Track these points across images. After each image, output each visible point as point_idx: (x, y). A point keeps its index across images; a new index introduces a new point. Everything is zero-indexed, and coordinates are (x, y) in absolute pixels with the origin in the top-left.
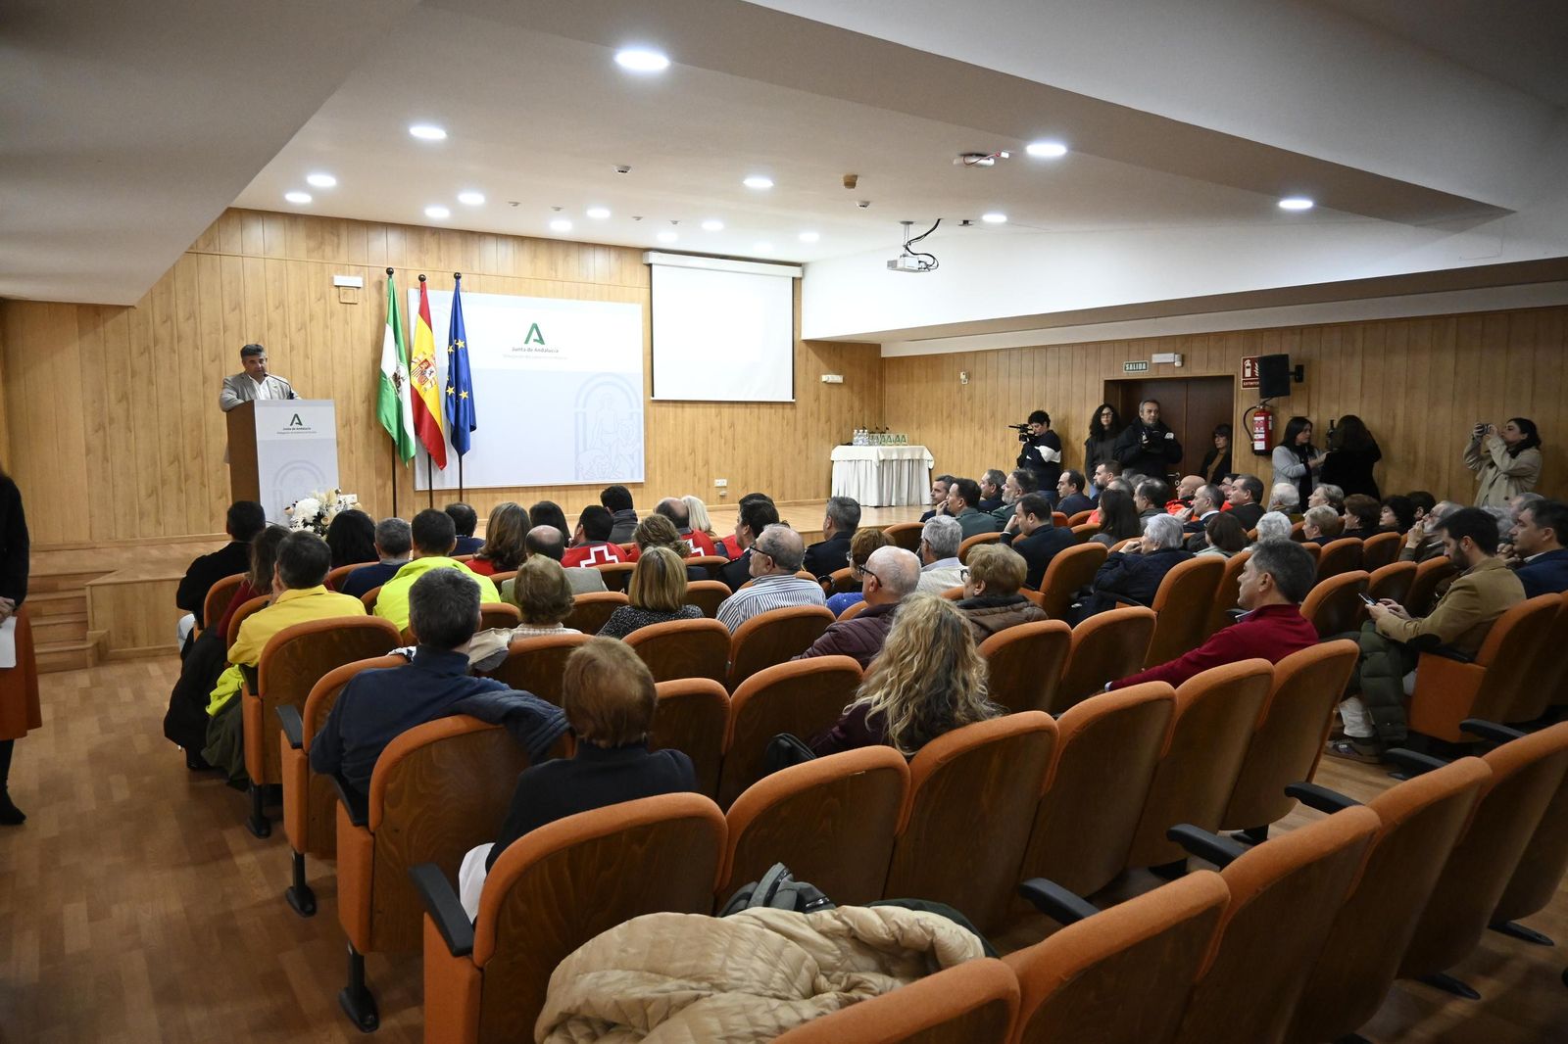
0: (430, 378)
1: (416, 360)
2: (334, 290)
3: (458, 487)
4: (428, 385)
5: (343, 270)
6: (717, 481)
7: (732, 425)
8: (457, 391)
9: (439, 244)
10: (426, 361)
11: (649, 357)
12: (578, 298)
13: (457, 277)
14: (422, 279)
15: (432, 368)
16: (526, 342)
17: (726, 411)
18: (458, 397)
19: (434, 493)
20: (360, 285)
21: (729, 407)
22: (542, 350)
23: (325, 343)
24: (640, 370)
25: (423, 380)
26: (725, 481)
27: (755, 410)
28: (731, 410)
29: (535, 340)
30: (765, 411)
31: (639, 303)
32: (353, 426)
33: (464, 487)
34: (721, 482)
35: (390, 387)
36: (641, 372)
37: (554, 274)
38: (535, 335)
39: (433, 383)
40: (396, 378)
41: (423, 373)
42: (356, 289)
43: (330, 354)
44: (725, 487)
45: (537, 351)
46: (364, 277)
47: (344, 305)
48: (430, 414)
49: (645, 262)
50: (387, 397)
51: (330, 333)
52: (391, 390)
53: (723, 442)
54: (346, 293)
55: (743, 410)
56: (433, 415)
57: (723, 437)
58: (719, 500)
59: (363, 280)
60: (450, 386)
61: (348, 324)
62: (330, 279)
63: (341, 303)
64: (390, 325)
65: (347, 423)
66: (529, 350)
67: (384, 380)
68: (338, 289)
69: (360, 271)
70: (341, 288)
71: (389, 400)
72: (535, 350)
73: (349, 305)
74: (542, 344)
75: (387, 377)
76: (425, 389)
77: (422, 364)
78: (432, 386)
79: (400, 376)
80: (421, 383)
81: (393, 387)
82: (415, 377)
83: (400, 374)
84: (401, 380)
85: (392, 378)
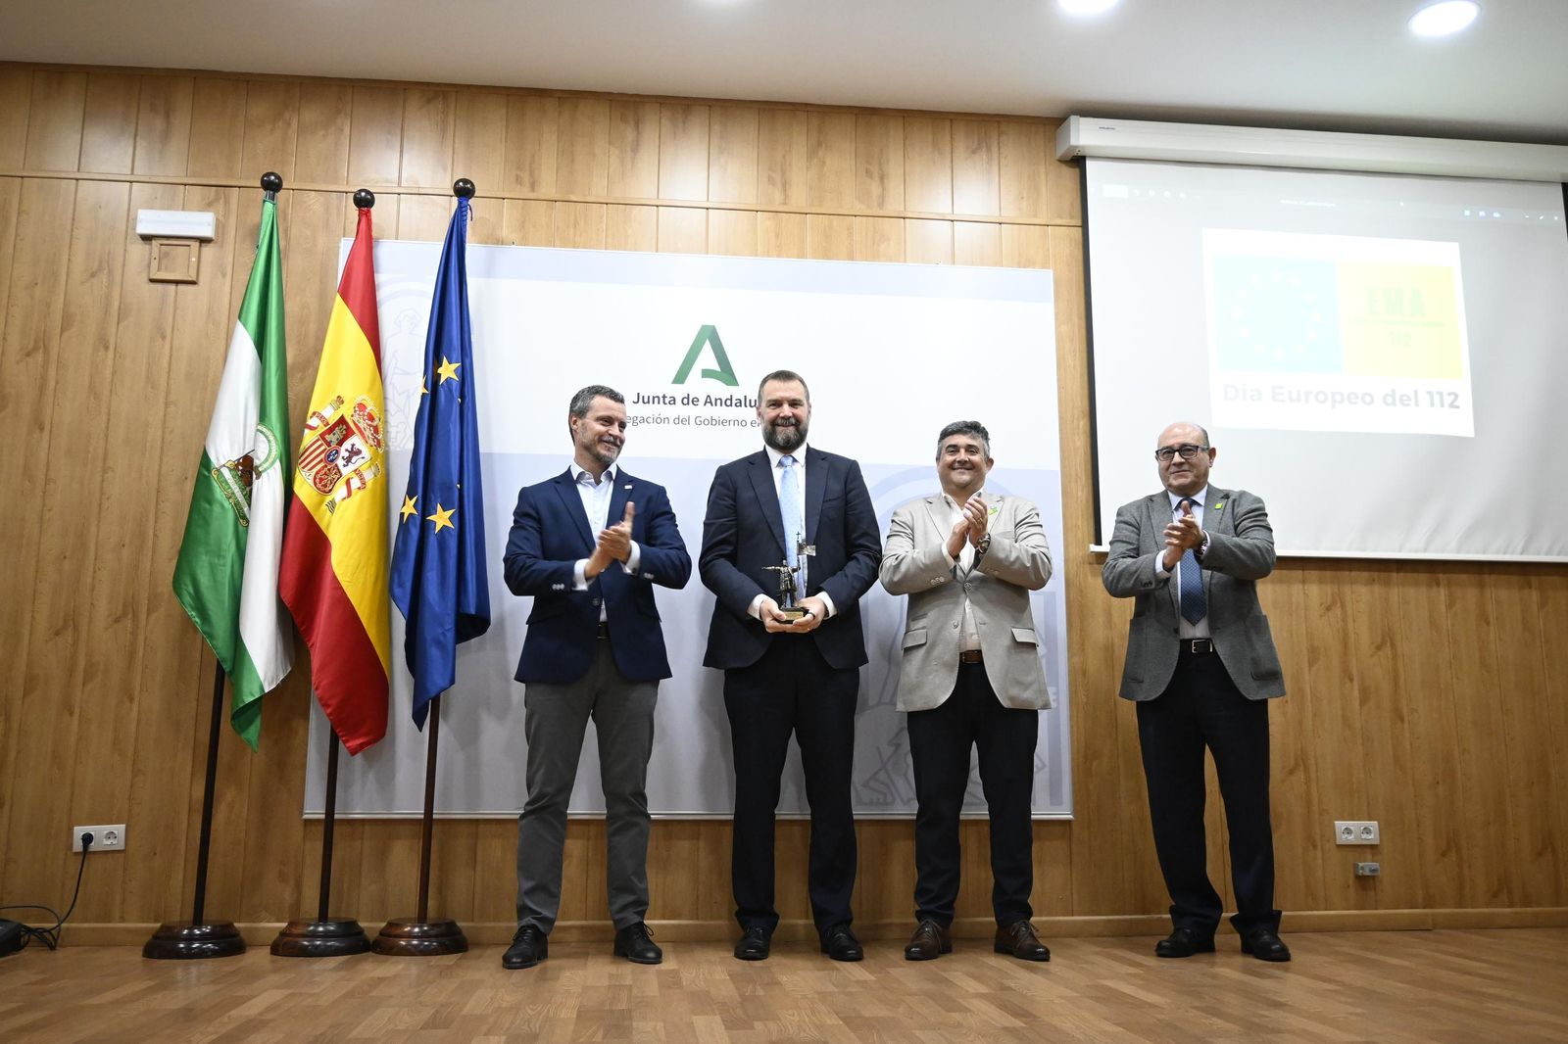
0: (346, 471)
1: (313, 422)
2: (138, 250)
3: (418, 811)
4: (340, 491)
5: (171, 194)
6: (1340, 825)
7: (1386, 639)
8: (425, 508)
9: (444, 121)
10: (342, 421)
11: (1083, 425)
12: (851, 257)
13: (464, 191)
14: (364, 202)
15: (356, 441)
16: (680, 378)
17: (1361, 594)
18: (425, 526)
19: (337, 829)
20: (207, 232)
22: (729, 402)
23: (92, 389)
24: (1052, 462)
25: (324, 485)
27: (1468, 593)
28: (1377, 589)
29: (707, 374)
30: (1504, 596)
31: (1045, 266)
32: (143, 621)
33: (438, 813)
34: (1354, 830)
37: (778, 196)
38: (707, 359)
39: (355, 483)
40: (247, 469)
41: (330, 458)
42: (195, 245)
43: (104, 418)
44: (1373, 847)
45: (711, 402)
46: (226, 214)
47: (159, 286)
48: (335, 577)
49: (1061, 151)
50: (206, 523)
51: (110, 362)
52: (222, 506)
53: (1356, 693)
54: (167, 254)
55: (1423, 590)
56: (340, 579)
57: (1355, 678)
58: (1352, 893)
59: (217, 219)
60: (410, 493)
61: (164, 338)
62: (131, 221)
63: (153, 281)
64: (245, 325)
65: (126, 611)
66: (685, 401)
67: (206, 473)
68: (147, 247)
69: (217, 199)
70: (153, 242)
71: (213, 536)
72: (706, 402)
73: (172, 287)
74: (728, 383)
75: (218, 470)
76: (329, 498)
77: (331, 430)
78: (349, 494)
79: (257, 467)
80: (319, 486)
81: (233, 493)
82: (303, 468)
83: (256, 462)
84: (259, 475)
85: (230, 470)
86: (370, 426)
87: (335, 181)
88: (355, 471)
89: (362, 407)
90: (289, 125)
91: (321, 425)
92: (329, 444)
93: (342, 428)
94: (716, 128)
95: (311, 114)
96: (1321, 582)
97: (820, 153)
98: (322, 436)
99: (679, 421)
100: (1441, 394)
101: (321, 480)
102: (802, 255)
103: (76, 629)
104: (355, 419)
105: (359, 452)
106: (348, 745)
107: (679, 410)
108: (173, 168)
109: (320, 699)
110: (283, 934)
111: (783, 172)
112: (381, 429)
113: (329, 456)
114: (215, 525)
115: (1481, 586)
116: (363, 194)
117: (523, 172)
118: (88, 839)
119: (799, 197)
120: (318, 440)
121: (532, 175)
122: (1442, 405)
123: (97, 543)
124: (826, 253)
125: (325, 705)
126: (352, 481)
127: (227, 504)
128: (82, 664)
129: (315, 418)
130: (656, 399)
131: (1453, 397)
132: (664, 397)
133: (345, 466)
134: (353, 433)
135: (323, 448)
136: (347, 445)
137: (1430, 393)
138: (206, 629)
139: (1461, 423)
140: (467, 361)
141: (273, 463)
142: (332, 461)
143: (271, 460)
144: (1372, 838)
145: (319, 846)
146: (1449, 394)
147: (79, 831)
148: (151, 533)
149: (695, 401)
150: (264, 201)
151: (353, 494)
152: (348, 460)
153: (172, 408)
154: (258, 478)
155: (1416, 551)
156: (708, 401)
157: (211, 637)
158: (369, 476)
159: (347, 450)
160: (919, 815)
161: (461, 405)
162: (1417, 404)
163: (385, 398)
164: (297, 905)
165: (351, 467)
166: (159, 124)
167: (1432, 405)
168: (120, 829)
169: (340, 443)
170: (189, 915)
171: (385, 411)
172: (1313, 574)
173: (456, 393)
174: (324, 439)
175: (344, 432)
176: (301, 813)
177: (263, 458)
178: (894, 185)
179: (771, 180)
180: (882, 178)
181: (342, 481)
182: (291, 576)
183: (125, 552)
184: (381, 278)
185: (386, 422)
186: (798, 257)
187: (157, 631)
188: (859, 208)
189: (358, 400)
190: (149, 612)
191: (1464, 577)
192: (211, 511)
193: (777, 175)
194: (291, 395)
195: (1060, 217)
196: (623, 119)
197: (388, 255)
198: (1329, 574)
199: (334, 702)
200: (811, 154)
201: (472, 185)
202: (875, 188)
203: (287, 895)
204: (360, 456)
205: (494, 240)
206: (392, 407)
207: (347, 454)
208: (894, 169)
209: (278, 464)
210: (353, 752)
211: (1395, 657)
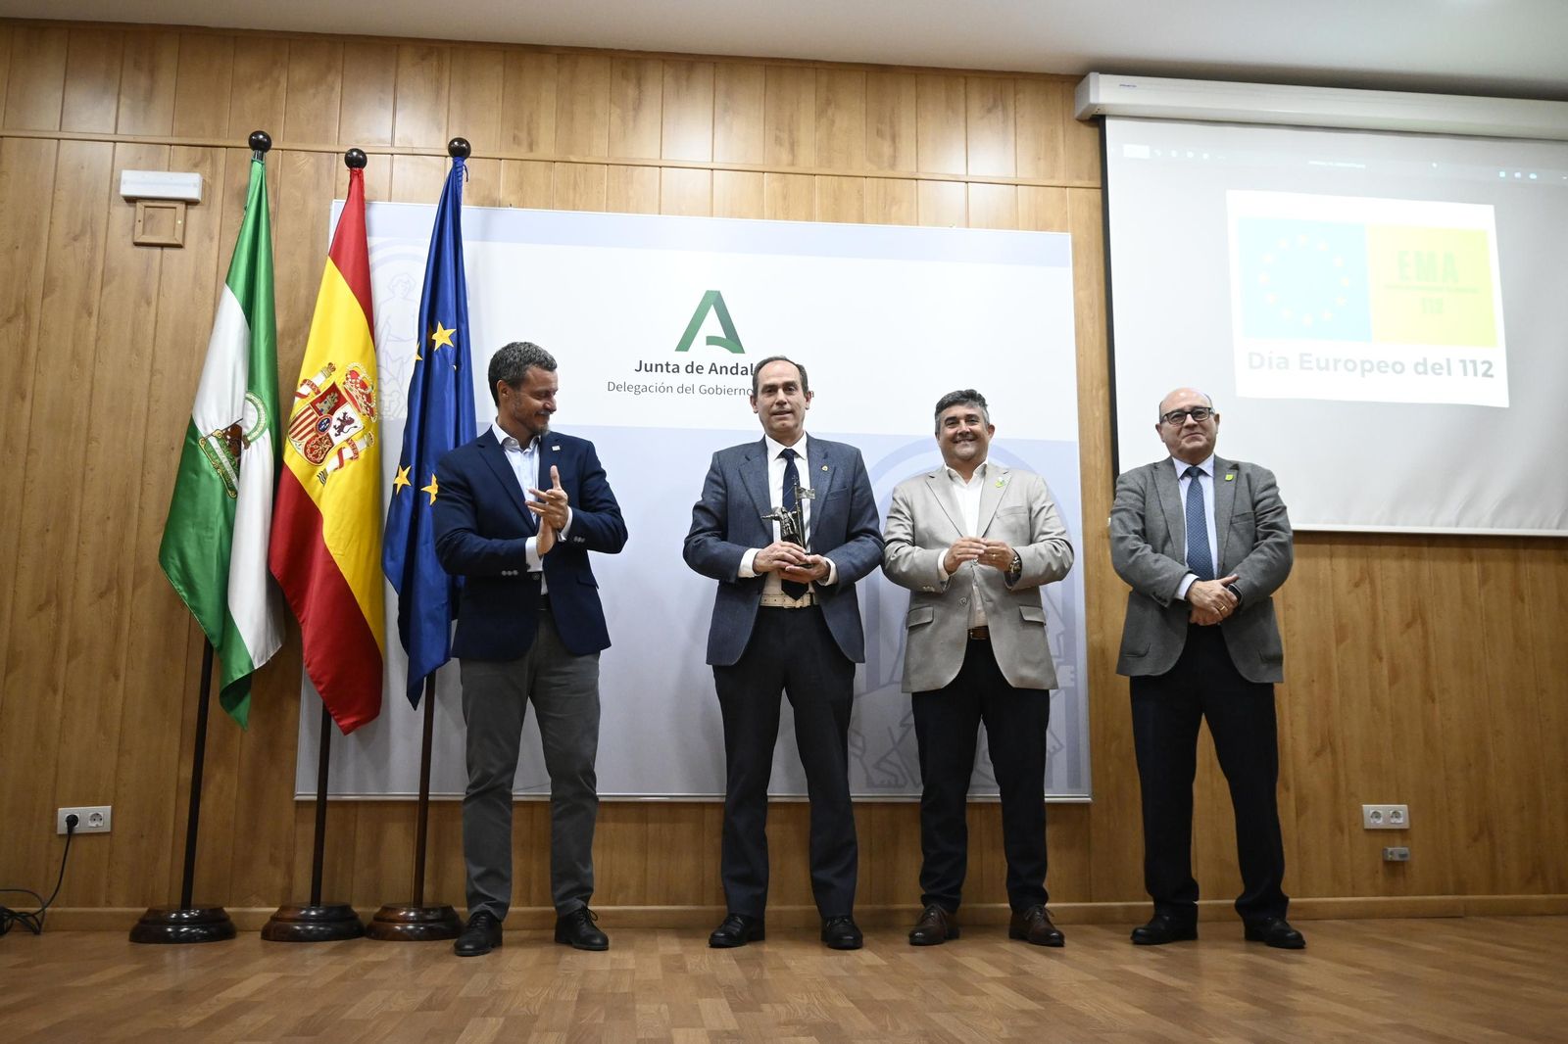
0: (338, 441)
1: (304, 390)
2: (122, 212)
4: (331, 461)
6: (1369, 809)
7: (1416, 617)
9: (439, 79)
10: (334, 388)
11: (1102, 393)
12: (861, 220)
13: (459, 151)
14: (356, 162)
15: (348, 409)
16: (684, 345)
17: (1390, 569)
18: (419, 497)
19: (330, 812)
20: (193, 193)
21: (1402, 557)
22: (734, 370)
23: (75, 356)
25: (315, 454)
26: (1403, 808)
27: (1502, 566)
28: (1407, 563)
29: (711, 341)
31: (1063, 229)
32: (128, 597)
33: (434, 794)
34: (1382, 814)
35: (206, 463)
36: (1072, 435)
37: (785, 157)
38: (712, 325)
39: (348, 453)
40: (235, 438)
41: (321, 427)
42: (181, 207)
43: (88, 386)
44: (1402, 831)
45: (716, 370)
46: (213, 176)
47: (144, 250)
48: (327, 551)
49: (1079, 110)
50: (193, 495)
51: (93, 329)
52: (210, 476)
53: (1385, 672)
54: (151, 217)
55: (1455, 566)
56: (331, 552)
57: (1385, 657)
58: (1380, 879)
59: (204, 181)
60: (404, 464)
61: (149, 303)
62: (114, 182)
63: (137, 244)
64: (233, 290)
65: (111, 586)
66: (689, 369)
67: (194, 443)
68: (132, 209)
69: (203, 159)
70: (138, 204)
71: (200, 508)
72: (711, 370)
73: (158, 251)
74: (733, 351)
75: (206, 439)
76: (320, 469)
77: (322, 398)
78: (342, 464)
79: (246, 436)
80: (310, 456)
81: (221, 463)
82: (294, 437)
83: (245, 431)
84: (248, 444)
85: (218, 439)
86: (363, 394)
87: (326, 140)
88: (347, 440)
89: (354, 374)
90: (278, 83)
91: (312, 393)
92: (320, 412)
93: (334, 396)
94: (721, 86)
95: (301, 72)
96: (1349, 556)
97: (830, 113)
98: (313, 404)
99: (683, 389)
100: (1474, 362)
101: (312, 450)
102: (810, 217)
103: (59, 606)
104: (347, 386)
105: (351, 421)
106: (341, 724)
107: (683, 378)
108: (158, 127)
109: (312, 677)
110: (274, 918)
111: (791, 131)
112: (374, 398)
113: (320, 426)
114: (202, 496)
115: (1516, 560)
116: (355, 154)
117: (521, 132)
118: (72, 821)
119: (807, 158)
120: (309, 409)
121: (529, 133)
122: (1476, 374)
123: (80, 516)
124: (836, 216)
125: (317, 683)
126: (344, 451)
127: (214, 475)
128: (65, 641)
129: (305, 386)
130: (659, 367)
131: (1486, 366)
132: (667, 365)
133: (336, 435)
134: (345, 401)
135: (314, 416)
136: (339, 413)
137: (1463, 362)
138: (194, 603)
139: (1495, 393)
140: (463, 328)
141: (262, 431)
142: (324, 430)
143: (260, 429)
144: (1402, 822)
145: (311, 828)
146: (1484, 362)
147: (64, 813)
148: (136, 506)
149: (700, 369)
150: (252, 161)
151: (345, 462)
152: (340, 429)
153: (159, 376)
154: (247, 447)
155: (1449, 525)
156: (713, 369)
157: (198, 611)
158: (361, 446)
159: (339, 419)
160: (924, 797)
161: (457, 373)
162: (1449, 374)
163: (378, 366)
164: (288, 890)
165: (343, 436)
166: (143, 81)
167: (1465, 374)
168: (105, 810)
169: (332, 412)
170: (177, 900)
171: (377, 377)
172: (1341, 549)
173: (451, 360)
174: (315, 407)
175: (336, 401)
176: (293, 794)
177: (251, 426)
178: (906, 145)
179: (778, 141)
180: (894, 139)
181: (334, 451)
182: (281, 549)
183: (110, 526)
184: (373, 241)
185: (379, 391)
186: (807, 220)
187: (143, 607)
188: (870, 169)
189: (350, 367)
190: (135, 587)
191: (1498, 552)
192: (198, 481)
193: (784, 134)
194: (280, 363)
195: (1079, 177)
196: (625, 76)
197: (381, 216)
198: (1357, 548)
199: (326, 679)
200: (820, 113)
201: (468, 144)
202: (886, 148)
203: (279, 880)
204: (353, 425)
205: (491, 202)
206: (385, 375)
207: (338, 424)
208: (906, 129)
209: (267, 432)
210: (346, 731)
211: (1425, 635)
